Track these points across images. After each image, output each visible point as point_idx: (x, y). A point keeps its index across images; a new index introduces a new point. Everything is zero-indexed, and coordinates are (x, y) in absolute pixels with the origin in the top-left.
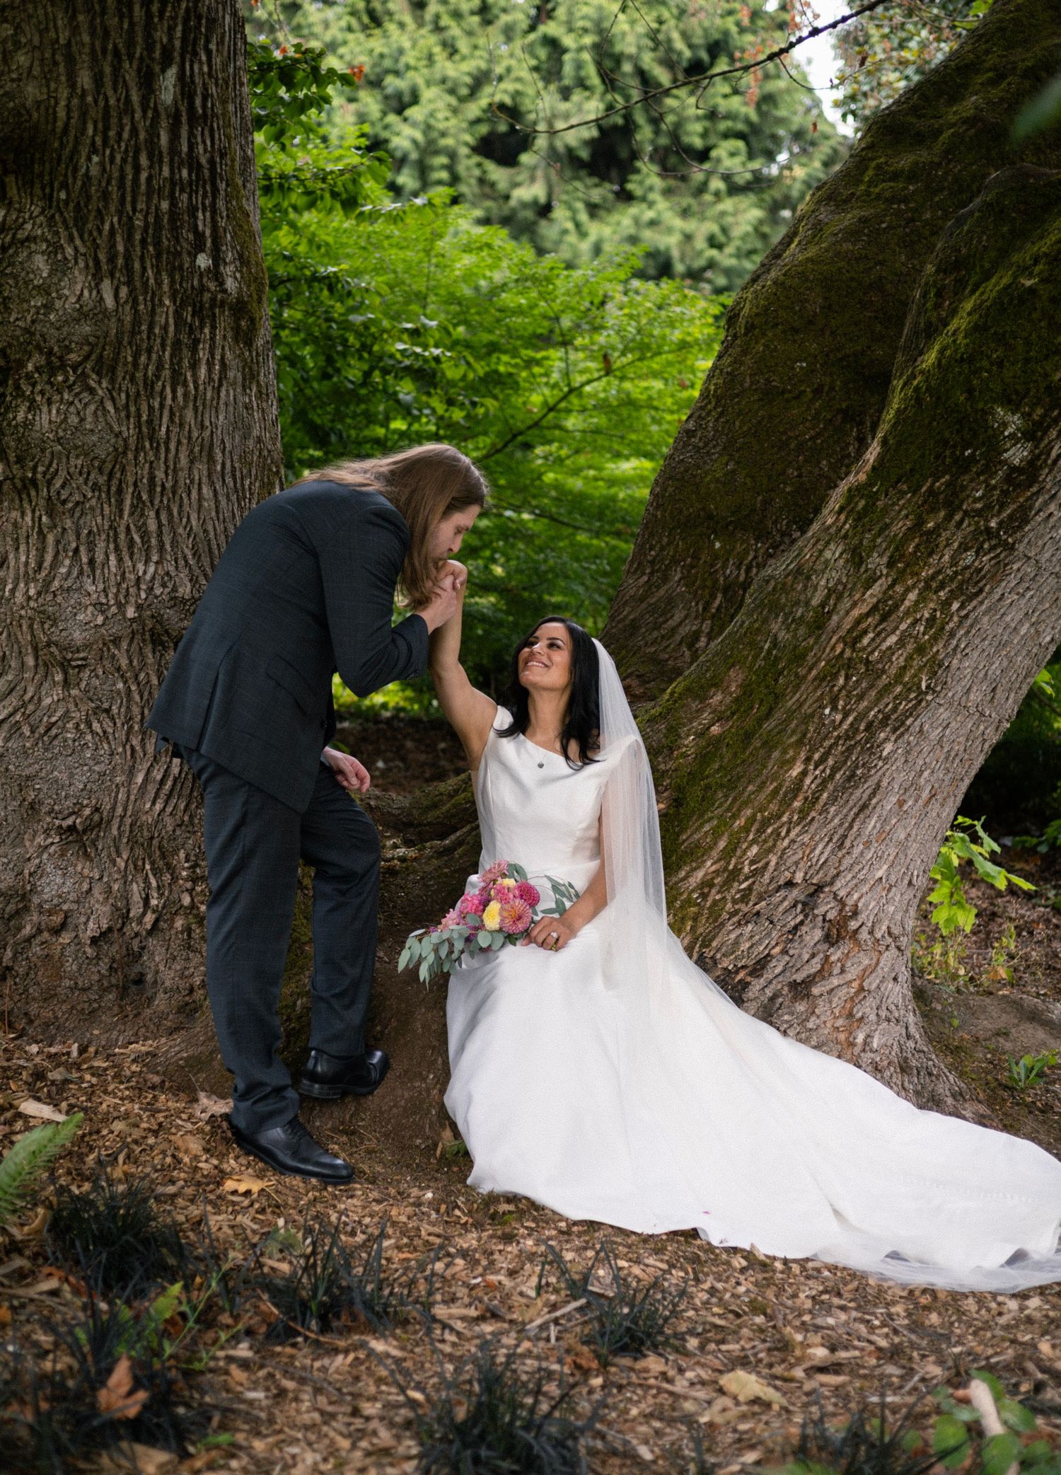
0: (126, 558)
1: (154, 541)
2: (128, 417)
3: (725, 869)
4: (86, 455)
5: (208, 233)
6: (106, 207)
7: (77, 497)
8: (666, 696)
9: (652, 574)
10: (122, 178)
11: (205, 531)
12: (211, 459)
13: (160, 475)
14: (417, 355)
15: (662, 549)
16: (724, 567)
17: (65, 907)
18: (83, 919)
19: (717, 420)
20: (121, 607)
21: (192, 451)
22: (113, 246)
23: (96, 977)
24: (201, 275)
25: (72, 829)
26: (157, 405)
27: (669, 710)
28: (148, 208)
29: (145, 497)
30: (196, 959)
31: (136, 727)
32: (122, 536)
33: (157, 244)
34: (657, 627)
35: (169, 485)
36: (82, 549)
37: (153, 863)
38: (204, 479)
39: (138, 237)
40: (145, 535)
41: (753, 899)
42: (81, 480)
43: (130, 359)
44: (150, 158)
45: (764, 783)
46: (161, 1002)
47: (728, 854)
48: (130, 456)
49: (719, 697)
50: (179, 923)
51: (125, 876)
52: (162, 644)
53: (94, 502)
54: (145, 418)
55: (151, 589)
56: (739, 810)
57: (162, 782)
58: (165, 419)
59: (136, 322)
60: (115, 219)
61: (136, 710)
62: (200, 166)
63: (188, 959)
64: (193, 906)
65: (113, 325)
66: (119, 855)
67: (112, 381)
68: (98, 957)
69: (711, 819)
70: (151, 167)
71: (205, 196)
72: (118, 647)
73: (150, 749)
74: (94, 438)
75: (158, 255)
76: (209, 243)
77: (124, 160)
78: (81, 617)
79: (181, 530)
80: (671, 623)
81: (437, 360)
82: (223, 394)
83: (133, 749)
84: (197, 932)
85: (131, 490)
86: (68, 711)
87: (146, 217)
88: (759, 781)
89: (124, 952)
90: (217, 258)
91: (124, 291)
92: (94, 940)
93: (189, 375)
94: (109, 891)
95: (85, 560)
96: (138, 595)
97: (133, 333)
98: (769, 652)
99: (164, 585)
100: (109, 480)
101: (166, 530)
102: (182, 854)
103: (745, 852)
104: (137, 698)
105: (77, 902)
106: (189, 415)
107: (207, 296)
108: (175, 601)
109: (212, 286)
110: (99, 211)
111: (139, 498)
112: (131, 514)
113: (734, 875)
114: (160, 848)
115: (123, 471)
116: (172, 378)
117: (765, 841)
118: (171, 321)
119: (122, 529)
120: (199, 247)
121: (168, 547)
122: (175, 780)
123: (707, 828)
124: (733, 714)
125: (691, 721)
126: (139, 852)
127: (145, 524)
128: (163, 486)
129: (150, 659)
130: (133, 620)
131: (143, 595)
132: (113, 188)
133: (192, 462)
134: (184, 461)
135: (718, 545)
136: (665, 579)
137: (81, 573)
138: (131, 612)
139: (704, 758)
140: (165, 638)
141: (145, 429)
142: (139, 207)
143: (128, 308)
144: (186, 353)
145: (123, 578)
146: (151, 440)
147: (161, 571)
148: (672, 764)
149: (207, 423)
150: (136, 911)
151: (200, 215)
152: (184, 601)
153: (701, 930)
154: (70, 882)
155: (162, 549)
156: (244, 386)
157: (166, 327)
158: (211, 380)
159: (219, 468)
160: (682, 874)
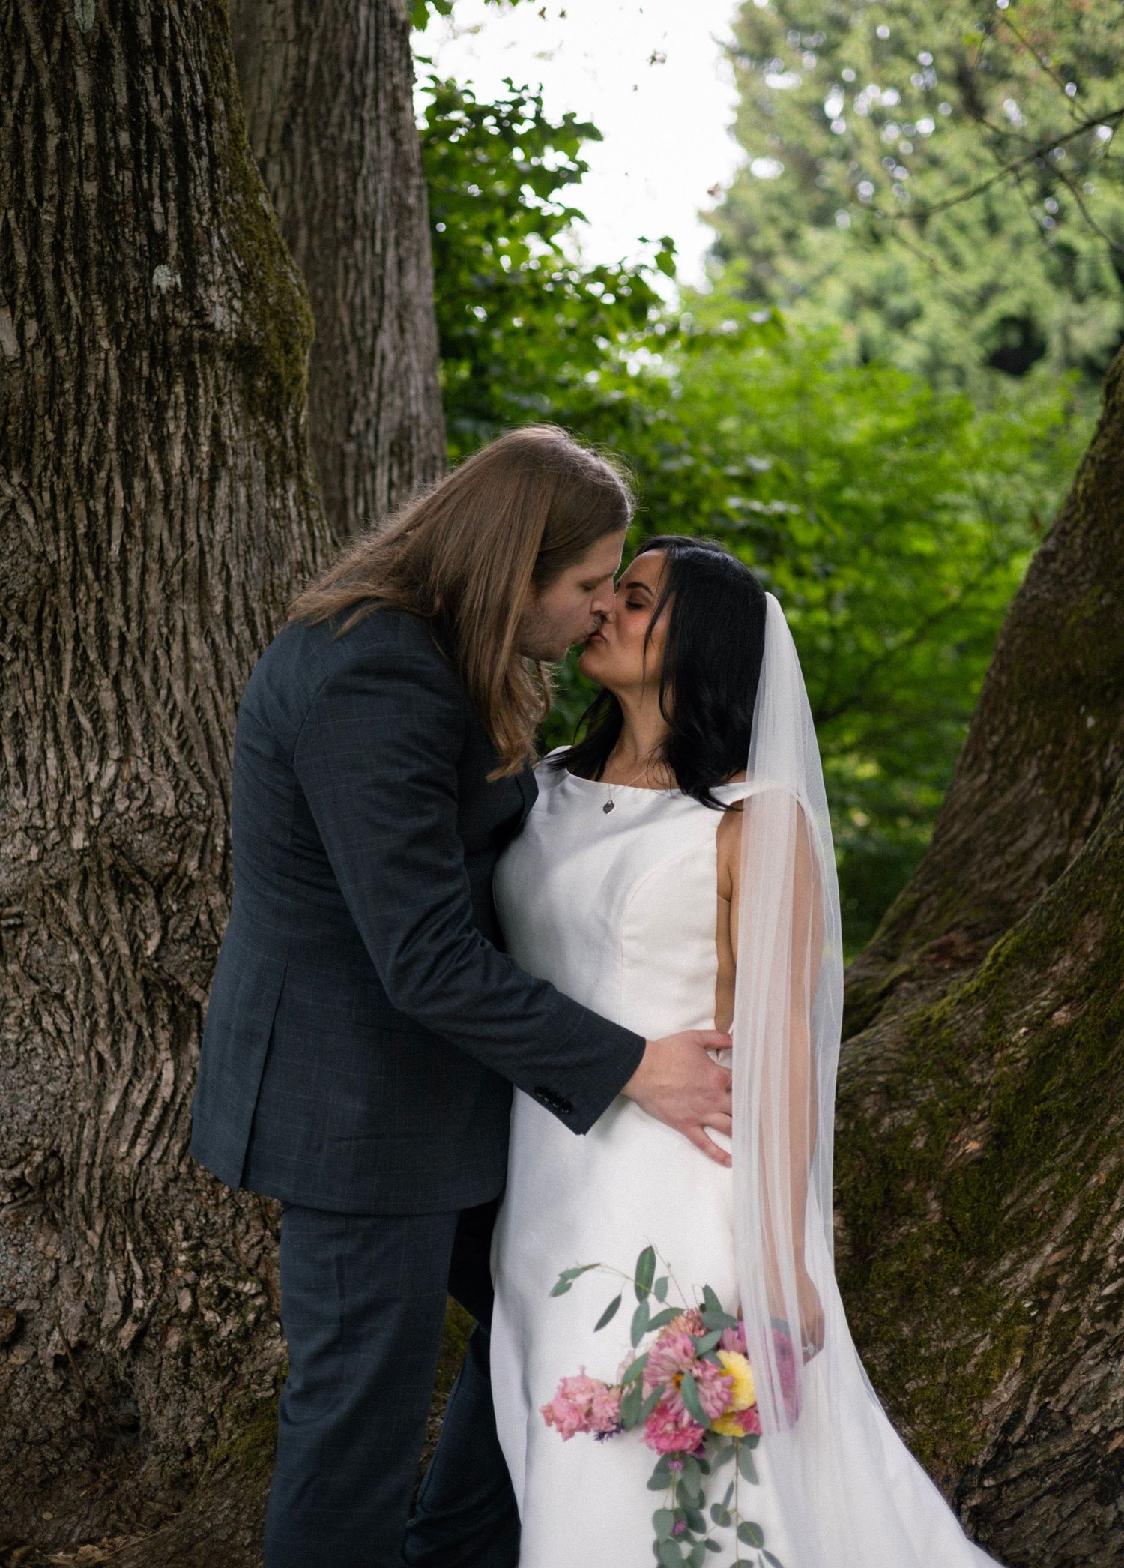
0: (71, 754)
1: (112, 727)
2: (56, 529)
3: (1076, 1261)
5: (172, 233)
8: (988, 962)
9: (994, 770)
10: (18, 148)
11: (198, 709)
12: (203, 594)
13: (116, 620)
14: (754, 514)
15: (1009, 731)
16: (1101, 755)
17: (20, 1307)
18: (46, 1326)
19: (1087, 533)
20: (65, 832)
21: (168, 583)
23: (57, 1424)
24: (162, 301)
25: (20, 1182)
26: (100, 509)
27: (990, 984)
28: (63, 194)
29: (93, 656)
30: (195, 1400)
31: (102, 1024)
32: (63, 720)
33: (81, 251)
34: (1000, 850)
35: (132, 636)
36: (6, 742)
37: (137, 1241)
38: (192, 627)
39: (47, 240)
40: (97, 717)
43: (51, 436)
44: (61, 113)
46: (150, 1470)
47: (1080, 1232)
48: (64, 591)
49: (1067, 962)
50: (174, 1340)
51: (101, 1261)
52: (134, 889)
53: (18, 667)
54: (82, 529)
55: (109, 803)
56: (1096, 1159)
57: (146, 1110)
58: (117, 531)
59: (55, 377)
60: (11, 214)
61: (100, 996)
62: (152, 129)
63: (183, 1401)
64: (195, 1312)
65: (16, 380)
66: (91, 1227)
67: (28, 472)
68: (65, 1388)
69: (1050, 1171)
70: (64, 128)
71: (164, 177)
72: (65, 896)
73: (127, 1058)
74: (5, 564)
75: (84, 270)
76: (173, 249)
77: (19, 119)
78: (7, 849)
79: (158, 708)
80: (1022, 844)
81: (782, 518)
82: (222, 491)
83: (101, 1060)
84: (198, 1357)
85: (70, 646)
87: (59, 209)
89: (106, 1377)
90: (191, 272)
91: (32, 328)
92: (59, 1362)
93: (152, 460)
94: (80, 1282)
95: (10, 759)
96: (89, 813)
97: (52, 395)
99: (130, 796)
100: (39, 630)
101: (132, 708)
102: (179, 1228)
104: (100, 976)
105: (38, 1297)
106: (158, 523)
107: (174, 334)
108: (150, 821)
109: (184, 317)
111: (85, 658)
112: (75, 684)
113: (1092, 1271)
114: (144, 1216)
115: (56, 617)
116: (124, 465)
118: (114, 373)
119: (62, 709)
120: (157, 254)
121: (137, 735)
122: (166, 1108)
123: (1044, 1186)
124: (1090, 990)
125: (1022, 1003)
126: (116, 1221)
127: (95, 699)
128: (122, 638)
129: (114, 914)
130: (83, 852)
131: (97, 812)
133: (169, 599)
134: (155, 598)
135: (1090, 722)
136: (1014, 777)
137: (7, 780)
138: (78, 841)
139: (1043, 1063)
140: (137, 880)
141: (83, 548)
142: (47, 192)
143: (40, 354)
144: (144, 426)
145: (68, 786)
146: (96, 565)
147: (126, 774)
148: (992, 1076)
149: (191, 536)
150: (109, 1319)
151: (157, 205)
152: (165, 822)
153: (1038, 1365)
154: (27, 1266)
155: (126, 738)
156: (269, 483)
157: (105, 384)
158: (194, 469)
159: (218, 608)
160: (1005, 1265)
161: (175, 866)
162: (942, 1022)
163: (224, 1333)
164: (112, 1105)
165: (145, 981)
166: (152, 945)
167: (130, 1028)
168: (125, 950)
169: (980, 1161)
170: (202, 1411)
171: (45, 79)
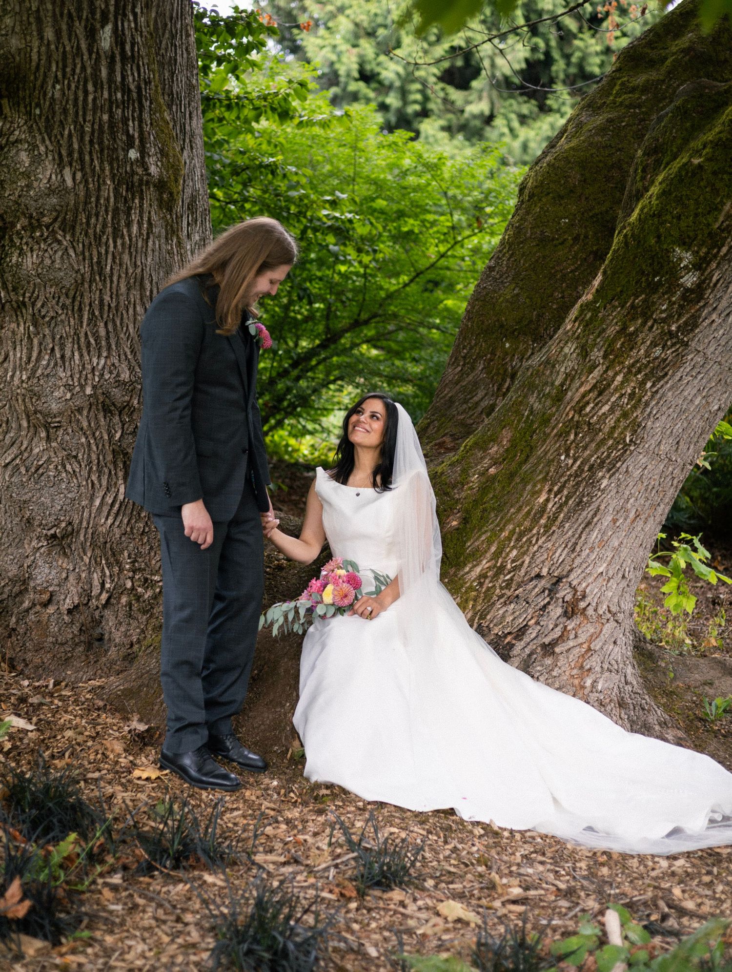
0: (85, 354)
1: (103, 343)
2: (84, 259)
3: (495, 566)
4: (57, 285)
5: (136, 135)
6: (66, 119)
7: (52, 314)
8: (462, 449)
9: (464, 365)
10: (76, 99)
12: (142, 288)
13: (107, 298)
14: (336, 218)
15: (471, 348)
16: (512, 360)
17: (51, 589)
18: (63, 597)
19: (508, 260)
20: (82, 387)
21: (129, 282)
22: (70, 145)
23: (71, 636)
24: (132, 164)
25: (54, 536)
26: (103, 251)
27: (463, 458)
28: (94, 119)
29: (97, 313)
30: (135, 624)
31: (95, 468)
32: (82, 340)
33: (101, 143)
34: (466, 401)
35: (113, 305)
36: (56, 348)
37: (107, 560)
38: (138, 301)
39: (87, 138)
40: (97, 339)
41: (514, 586)
42: (54, 302)
43: (84, 220)
44: (95, 86)
45: (521, 507)
46: (113, 653)
47: (497, 555)
48: (86, 285)
49: (495, 449)
50: (124, 600)
51: (89, 568)
52: (110, 412)
53: (63, 317)
54: (95, 260)
55: (102, 375)
56: (505, 526)
57: (112, 505)
58: (109, 261)
59: (88, 195)
60: (72, 127)
61: (94, 457)
62: (130, 90)
63: (129, 624)
64: (133, 588)
65: (72, 198)
66: (85, 554)
67: (73, 235)
68: (72, 623)
69: (486, 531)
70: (95, 92)
71: (134, 111)
72: (81, 414)
73: (104, 483)
74: (62, 274)
75: (102, 151)
76: (137, 142)
77: (77, 87)
78: (56, 394)
79: (122, 335)
80: (476, 399)
81: (350, 221)
82: (150, 243)
83: (93, 484)
84: (135, 606)
85: (87, 308)
86: (50, 458)
87: (93, 125)
88: (517, 506)
89: (90, 619)
90: (143, 152)
91: (79, 175)
92: (70, 612)
93: (125, 231)
94: (79, 578)
95: (58, 356)
96: (93, 379)
97: (86, 203)
98: (528, 417)
99: (111, 373)
100: (73, 302)
101: (112, 335)
102: (126, 554)
103: (508, 554)
104: (94, 448)
105: (59, 585)
107: (136, 178)
108: (119, 383)
109: (140, 171)
110: (61, 121)
111: (93, 314)
112: (88, 325)
113: (501, 570)
114: (111, 549)
115: (82, 296)
116: (114, 233)
117: (522, 547)
118: (112, 195)
119: (82, 335)
120: (130, 145)
121: (114, 347)
122: (121, 503)
123: (483, 537)
124: (504, 460)
125: (476, 465)
126: (98, 552)
127: (97, 331)
128: (109, 305)
129: (102, 422)
130: (90, 396)
131: (97, 379)
132: (70, 106)
133: (129, 289)
134: (123, 289)
135: (507, 345)
136: (473, 369)
137: (56, 364)
138: (89, 391)
139: (484, 489)
140: (112, 408)
141: (95, 268)
142: (88, 118)
143: (82, 186)
144: (122, 217)
145: (84, 367)
146: (100, 275)
147: (108, 363)
148: (463, 495)
149: (139, 263)
150: (96, 591)
151: (131, 123)
152: (125, 383)
153: (479, 608)
154: (54, 572)
155: (109, 348)
156: (166, 238)
157: (108, 199)
158: (141, 234)
159: (148, 293)
160: (467, 569)
161: (129, 402)
162: (442, 473)
163: (146, 596)
164: (97, 502)
165: (113, 450)
166: (118, 435)
167: (106, 471)
168: (106, 437)
169: (457, 529)
170: (138, 627)
171: (89, 71)
